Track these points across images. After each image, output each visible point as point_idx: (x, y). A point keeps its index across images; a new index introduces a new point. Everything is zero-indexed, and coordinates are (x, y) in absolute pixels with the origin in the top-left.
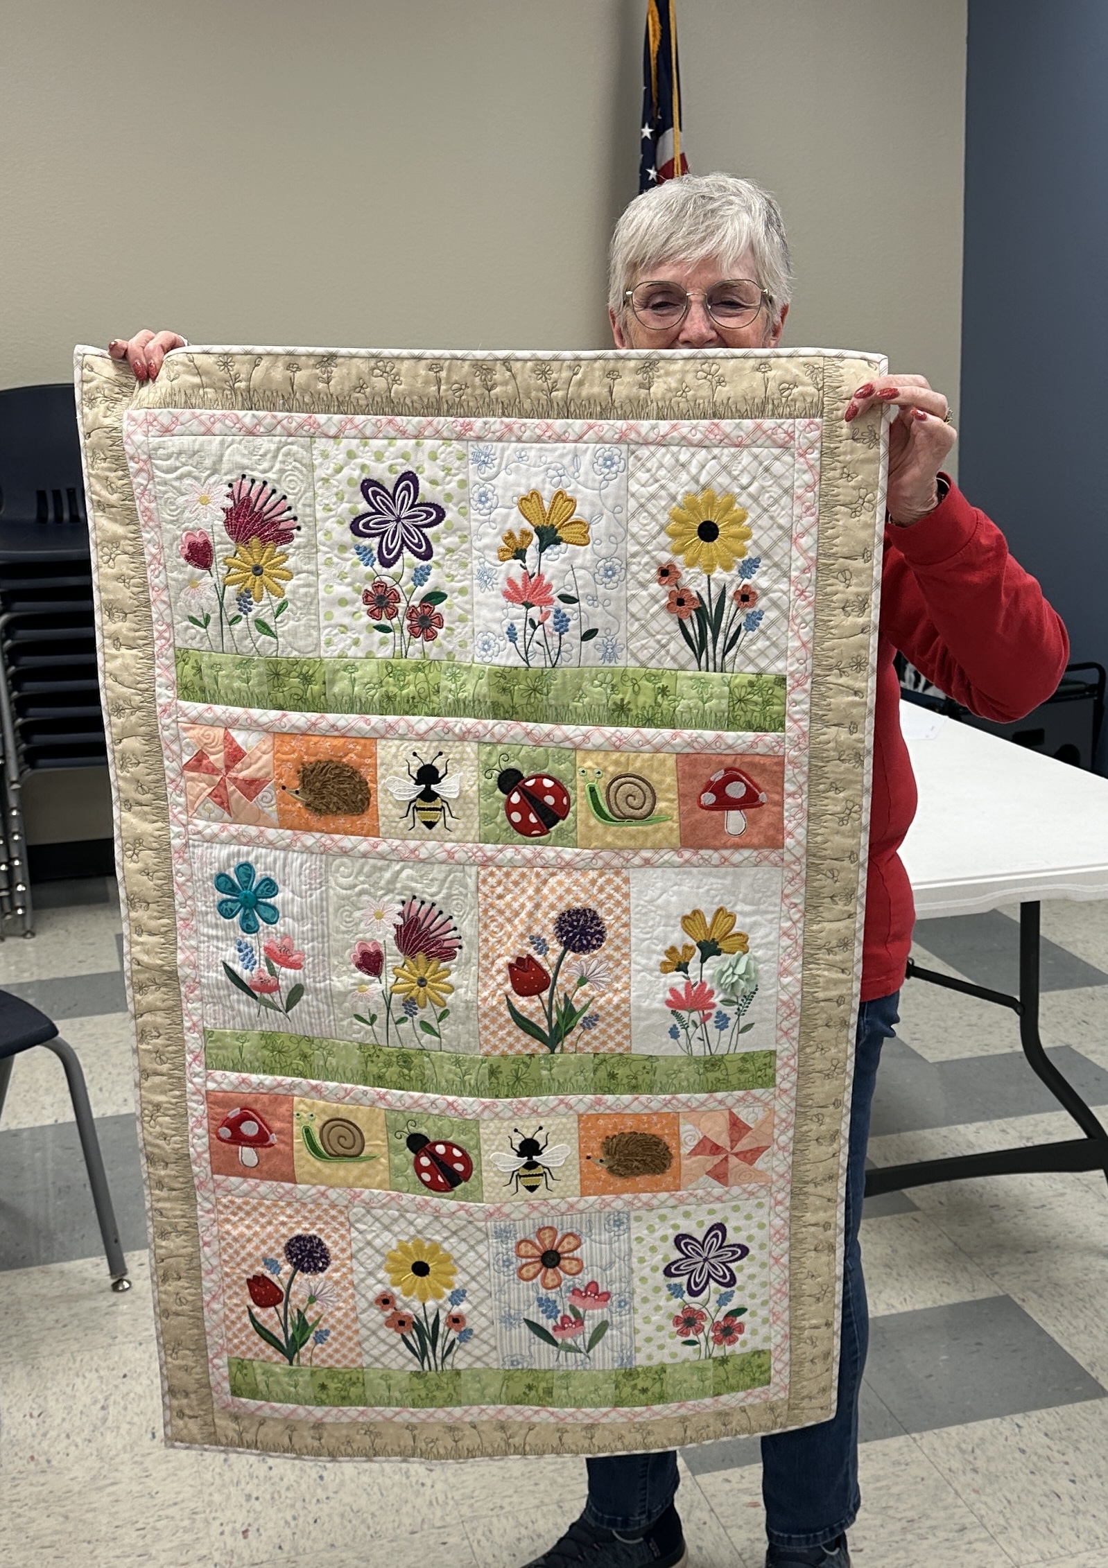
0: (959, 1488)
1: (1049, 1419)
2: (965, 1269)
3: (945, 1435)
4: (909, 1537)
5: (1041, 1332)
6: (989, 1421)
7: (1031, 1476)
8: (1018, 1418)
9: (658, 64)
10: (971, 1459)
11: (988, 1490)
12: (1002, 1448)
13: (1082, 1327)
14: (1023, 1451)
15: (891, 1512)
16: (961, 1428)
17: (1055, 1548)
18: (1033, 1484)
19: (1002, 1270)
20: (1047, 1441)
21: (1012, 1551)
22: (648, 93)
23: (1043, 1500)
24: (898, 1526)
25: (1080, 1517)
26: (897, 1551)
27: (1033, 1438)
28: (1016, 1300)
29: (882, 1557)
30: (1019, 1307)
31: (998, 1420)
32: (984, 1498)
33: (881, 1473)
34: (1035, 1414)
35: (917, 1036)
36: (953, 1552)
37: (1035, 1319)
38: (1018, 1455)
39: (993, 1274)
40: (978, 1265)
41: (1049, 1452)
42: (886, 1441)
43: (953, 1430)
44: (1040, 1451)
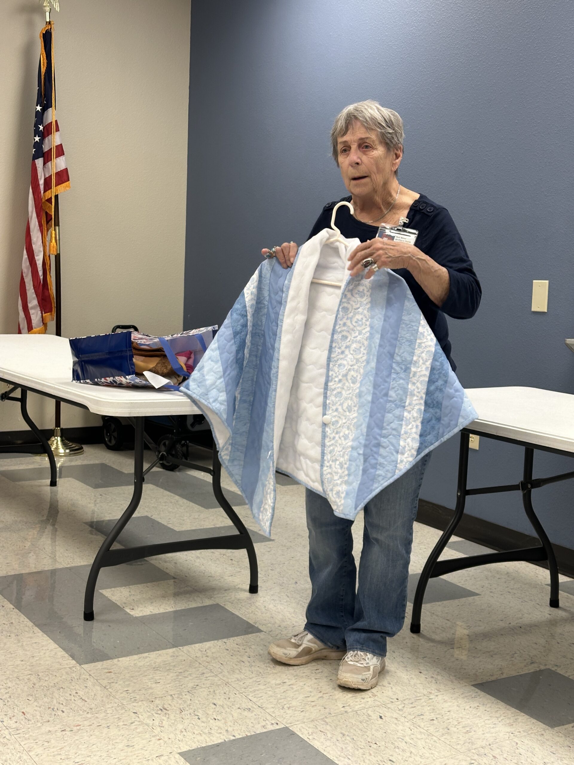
0: (200, 662)
1: (239, 640)
2: (199, 597)
3: (193, 647)
4: (180, 677)
5: (233, 614)
6: (212, 642)
7: (231, 657)
8: (225, 640)
9: (45, 78)
10: (205, 653)
11: (213, 661)
12: (218, 649)
13: (251, 612)
14: (228, 650)
15: (171, 671)
16: (200, 644)
17: (243, 677)
18: (232, 659)
19: (215, 596)
20: (238, 646)
21: (224, 679)
22: (39, 91)
23: (237, 663)
24: (176, 674)
25: (253, 667)
26: (175, 681)
27: (231, 645)
28: (222, 605)
29: (169, 684)
30: (223, 607)
31: (216, 641)
32: (211, 664)
33: (166, 659)
34: (232, 639)
35: (170, 522)
36: (200, 681)
37: (230, 610)
38: (225, 651)
39: (211, 598)
40: (204, 595)
41: (239, 650)
42: (167, 650)
43: (197, 645)
44: (234, 649)
